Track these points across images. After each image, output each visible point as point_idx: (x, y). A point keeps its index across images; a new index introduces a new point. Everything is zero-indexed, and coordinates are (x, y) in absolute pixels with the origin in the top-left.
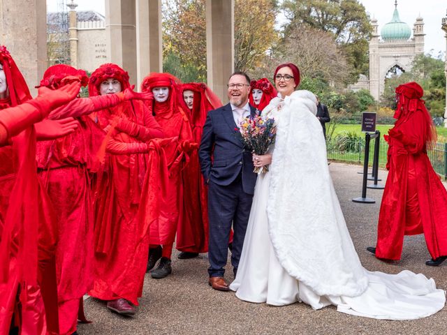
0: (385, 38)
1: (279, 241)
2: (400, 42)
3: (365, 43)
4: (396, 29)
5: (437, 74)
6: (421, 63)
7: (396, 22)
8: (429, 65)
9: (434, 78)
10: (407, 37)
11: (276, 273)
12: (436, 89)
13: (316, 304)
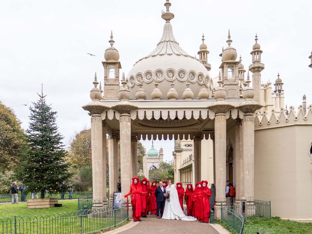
0: (149, 155)
1: (173, 210)
2: (155, 157)
3: (142, 158)
4: (153, 152)
5: (170, 171)
6: (162, 165)
7: (153, 149)
8: (166, 166)
9: (169, 172)
10: (156, 155)
11: (172, 214)
12: (170, 176)
13: (178, 219)
